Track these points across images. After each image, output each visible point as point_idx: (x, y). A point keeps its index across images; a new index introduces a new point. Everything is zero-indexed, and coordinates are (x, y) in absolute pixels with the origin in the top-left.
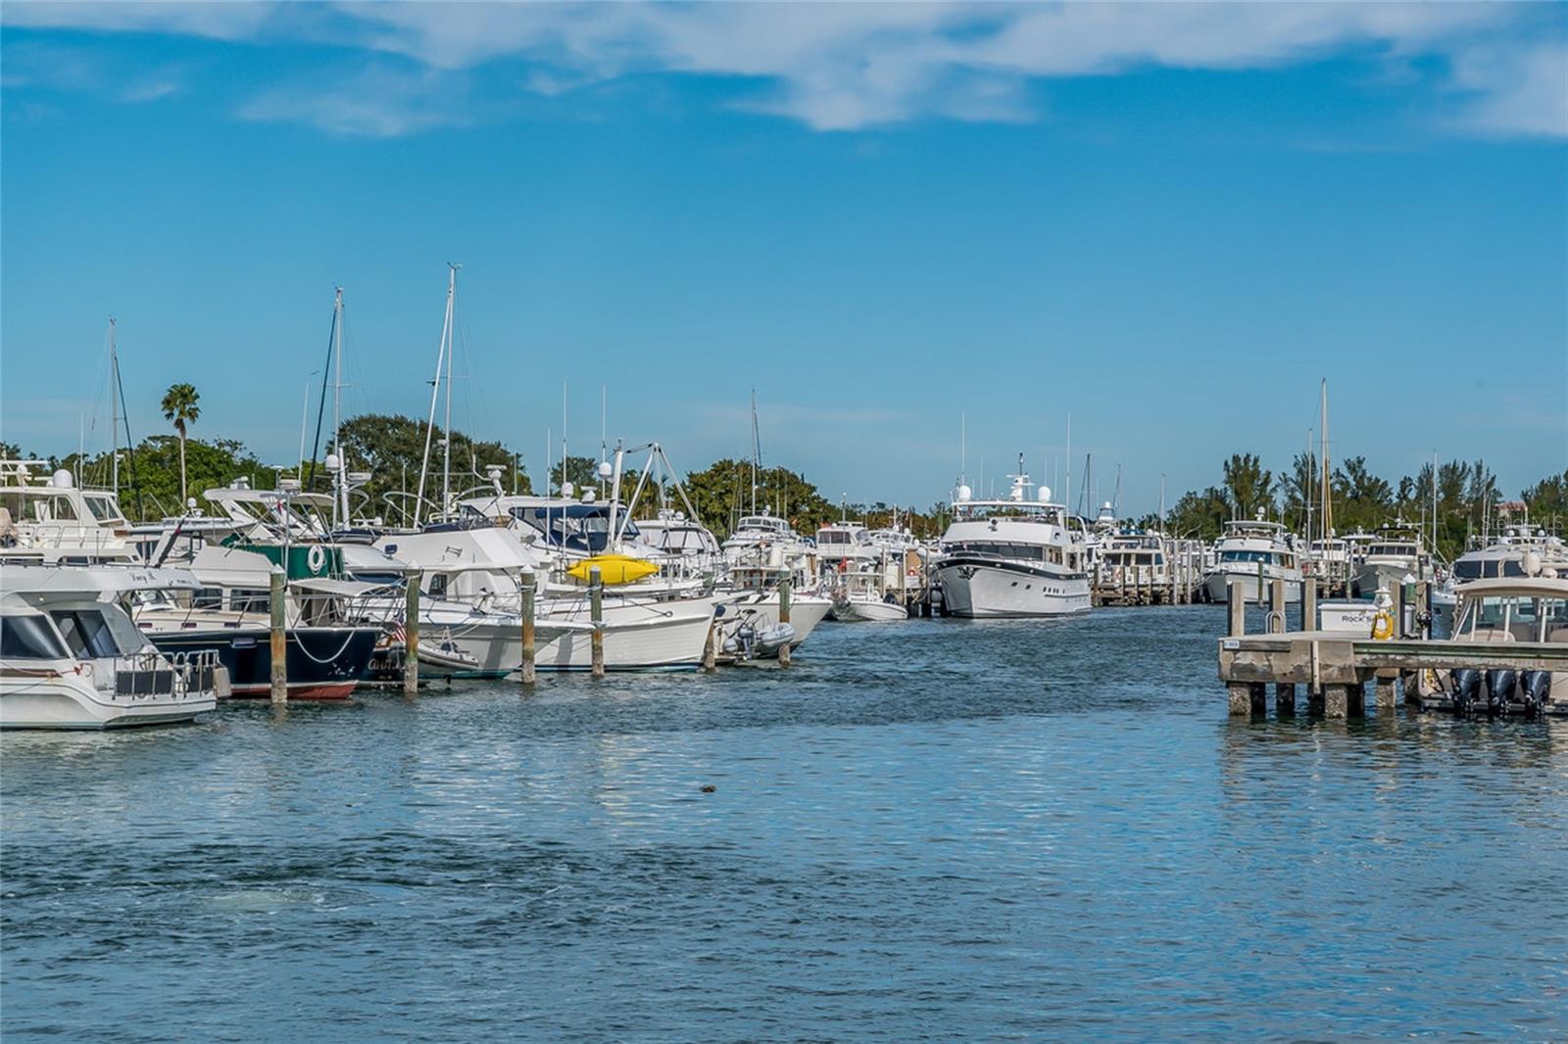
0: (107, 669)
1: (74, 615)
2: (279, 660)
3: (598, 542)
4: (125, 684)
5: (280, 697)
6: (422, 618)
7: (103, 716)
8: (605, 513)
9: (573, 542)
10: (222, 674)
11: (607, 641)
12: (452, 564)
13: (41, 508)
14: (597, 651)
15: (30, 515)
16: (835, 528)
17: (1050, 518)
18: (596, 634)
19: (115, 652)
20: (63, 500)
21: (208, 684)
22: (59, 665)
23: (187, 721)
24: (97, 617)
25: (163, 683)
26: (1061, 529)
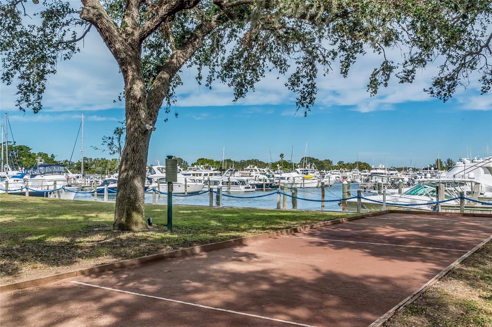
0: (244, 186)
1: (242, 182)
2: (264, 186)
3: (307, 174)
4: (246, 188)
5: (264, 190)
6: (281, 182)
7: (244, 191)
8: (308, 170)
9: (305, 174)
10: (256, 187)
11: (305, 184)
12: (289, 176)
13: (253, 170)
14: (304, 185)
15: (252, 171)
16: (364, 171)
17: (384, 169)
18: (304, 184)
19: (245, 185)
20: (256, 169)
21: (254, 188)
22: (240, 186)
23: (252, 191)
24: (244, 182)
25: (249, 188)
26: (386, 171)
